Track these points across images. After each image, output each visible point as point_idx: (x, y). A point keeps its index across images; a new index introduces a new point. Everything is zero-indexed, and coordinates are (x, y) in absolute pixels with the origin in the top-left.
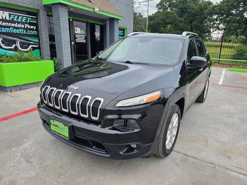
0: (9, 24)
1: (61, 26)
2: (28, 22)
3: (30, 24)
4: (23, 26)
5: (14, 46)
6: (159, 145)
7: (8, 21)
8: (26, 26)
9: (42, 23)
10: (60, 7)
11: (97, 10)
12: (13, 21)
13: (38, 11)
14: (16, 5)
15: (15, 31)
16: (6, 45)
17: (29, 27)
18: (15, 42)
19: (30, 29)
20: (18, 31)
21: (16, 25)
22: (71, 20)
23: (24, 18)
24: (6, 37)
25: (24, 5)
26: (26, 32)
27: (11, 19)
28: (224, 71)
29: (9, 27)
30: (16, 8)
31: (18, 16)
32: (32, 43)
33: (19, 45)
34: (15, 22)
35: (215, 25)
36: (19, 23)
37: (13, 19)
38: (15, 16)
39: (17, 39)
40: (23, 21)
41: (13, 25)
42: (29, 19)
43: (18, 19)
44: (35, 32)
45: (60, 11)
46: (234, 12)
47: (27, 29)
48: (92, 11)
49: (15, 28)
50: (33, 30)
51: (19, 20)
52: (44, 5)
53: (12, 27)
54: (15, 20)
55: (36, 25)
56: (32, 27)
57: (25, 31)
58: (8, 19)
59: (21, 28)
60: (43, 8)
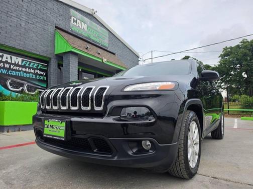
0: (21, 69)
1: (70, 71)
2: (39, 68)
3: (41, 70)
4: (33, 71)
5: (21, 88)
6: (180, 154)
7: (20, 66)
8: (36, 71)
9: (52, 69)
10: (71, 55)
11: (105, 60)
12: (24, 67)
13: (50, 59)
14: (29, 53)
15: (25, 75)
16: (14, 87)
17: (39, 72)
18: (22, 85)
19: (40, 75)
20: (27, 75)
21: (27, 70)
22: (80, 70)
23: (36, 64)
24: (15, 79)
25: (38, 53)
26: (36, 77)
27: (23, 64)
28: (236, 120)
29: (20, 71)
30: (29, 55)
31: (30, 62)
32: (39, 87)
33: (26, 88)
34: (26, 68)
35: (218, 84)
36: (30, 68)
37: (25, 64)
38: (27, 62)
39: (25, 82)
40: (34, 67)
41: (24, 69)
42: (40, 65)
43: (29, 64)
44: (44, 78)
45: (71, 59)
46: (232, 73)
47: (36, 74)
48: (101, 61)
49: (25, 72)
50: (42, 75)
51: (31, 66)
52: (56, 55)
53: (23, 71)
54: (27, 65)
55: (46, 71)
56: (42, 73)
57: (34, 76)
58: (20, 63)
59: (31, 73)
60: (55, 57)
